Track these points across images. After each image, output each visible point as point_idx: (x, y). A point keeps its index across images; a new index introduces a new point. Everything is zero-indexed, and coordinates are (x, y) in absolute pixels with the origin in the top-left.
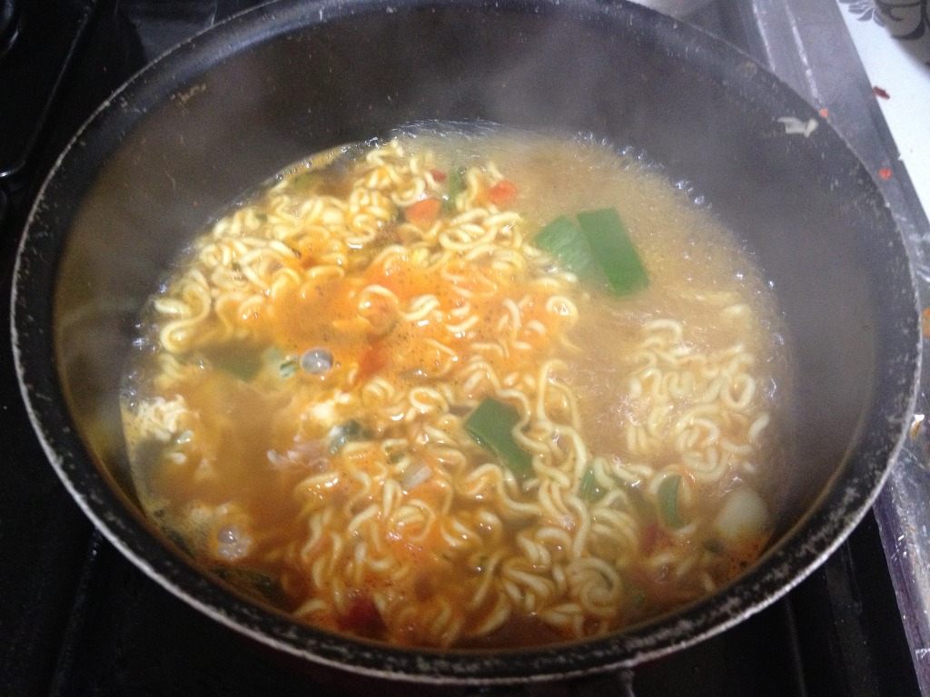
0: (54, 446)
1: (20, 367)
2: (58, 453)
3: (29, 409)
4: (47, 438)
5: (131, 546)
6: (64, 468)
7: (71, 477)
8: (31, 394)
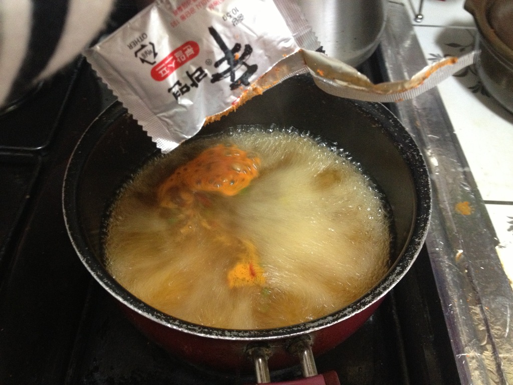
0: (82, 254)
1: (68, 224)
2: (84, 257)
3: (72, 241)
4: (79, 251)
5: (114, 291)
6: (87, 262)
7: (89, 266)
8: (72, 235)
